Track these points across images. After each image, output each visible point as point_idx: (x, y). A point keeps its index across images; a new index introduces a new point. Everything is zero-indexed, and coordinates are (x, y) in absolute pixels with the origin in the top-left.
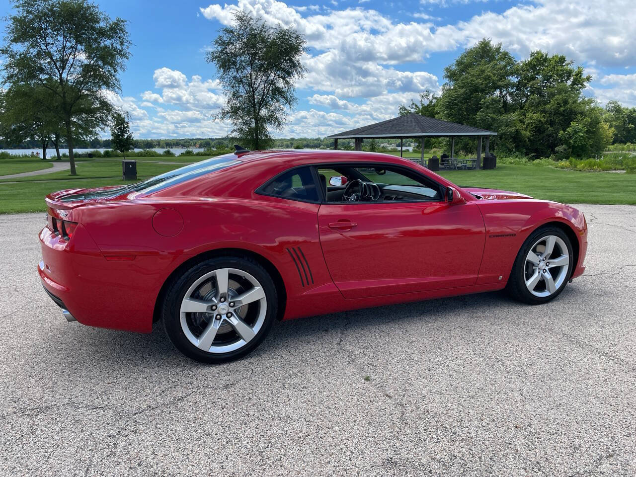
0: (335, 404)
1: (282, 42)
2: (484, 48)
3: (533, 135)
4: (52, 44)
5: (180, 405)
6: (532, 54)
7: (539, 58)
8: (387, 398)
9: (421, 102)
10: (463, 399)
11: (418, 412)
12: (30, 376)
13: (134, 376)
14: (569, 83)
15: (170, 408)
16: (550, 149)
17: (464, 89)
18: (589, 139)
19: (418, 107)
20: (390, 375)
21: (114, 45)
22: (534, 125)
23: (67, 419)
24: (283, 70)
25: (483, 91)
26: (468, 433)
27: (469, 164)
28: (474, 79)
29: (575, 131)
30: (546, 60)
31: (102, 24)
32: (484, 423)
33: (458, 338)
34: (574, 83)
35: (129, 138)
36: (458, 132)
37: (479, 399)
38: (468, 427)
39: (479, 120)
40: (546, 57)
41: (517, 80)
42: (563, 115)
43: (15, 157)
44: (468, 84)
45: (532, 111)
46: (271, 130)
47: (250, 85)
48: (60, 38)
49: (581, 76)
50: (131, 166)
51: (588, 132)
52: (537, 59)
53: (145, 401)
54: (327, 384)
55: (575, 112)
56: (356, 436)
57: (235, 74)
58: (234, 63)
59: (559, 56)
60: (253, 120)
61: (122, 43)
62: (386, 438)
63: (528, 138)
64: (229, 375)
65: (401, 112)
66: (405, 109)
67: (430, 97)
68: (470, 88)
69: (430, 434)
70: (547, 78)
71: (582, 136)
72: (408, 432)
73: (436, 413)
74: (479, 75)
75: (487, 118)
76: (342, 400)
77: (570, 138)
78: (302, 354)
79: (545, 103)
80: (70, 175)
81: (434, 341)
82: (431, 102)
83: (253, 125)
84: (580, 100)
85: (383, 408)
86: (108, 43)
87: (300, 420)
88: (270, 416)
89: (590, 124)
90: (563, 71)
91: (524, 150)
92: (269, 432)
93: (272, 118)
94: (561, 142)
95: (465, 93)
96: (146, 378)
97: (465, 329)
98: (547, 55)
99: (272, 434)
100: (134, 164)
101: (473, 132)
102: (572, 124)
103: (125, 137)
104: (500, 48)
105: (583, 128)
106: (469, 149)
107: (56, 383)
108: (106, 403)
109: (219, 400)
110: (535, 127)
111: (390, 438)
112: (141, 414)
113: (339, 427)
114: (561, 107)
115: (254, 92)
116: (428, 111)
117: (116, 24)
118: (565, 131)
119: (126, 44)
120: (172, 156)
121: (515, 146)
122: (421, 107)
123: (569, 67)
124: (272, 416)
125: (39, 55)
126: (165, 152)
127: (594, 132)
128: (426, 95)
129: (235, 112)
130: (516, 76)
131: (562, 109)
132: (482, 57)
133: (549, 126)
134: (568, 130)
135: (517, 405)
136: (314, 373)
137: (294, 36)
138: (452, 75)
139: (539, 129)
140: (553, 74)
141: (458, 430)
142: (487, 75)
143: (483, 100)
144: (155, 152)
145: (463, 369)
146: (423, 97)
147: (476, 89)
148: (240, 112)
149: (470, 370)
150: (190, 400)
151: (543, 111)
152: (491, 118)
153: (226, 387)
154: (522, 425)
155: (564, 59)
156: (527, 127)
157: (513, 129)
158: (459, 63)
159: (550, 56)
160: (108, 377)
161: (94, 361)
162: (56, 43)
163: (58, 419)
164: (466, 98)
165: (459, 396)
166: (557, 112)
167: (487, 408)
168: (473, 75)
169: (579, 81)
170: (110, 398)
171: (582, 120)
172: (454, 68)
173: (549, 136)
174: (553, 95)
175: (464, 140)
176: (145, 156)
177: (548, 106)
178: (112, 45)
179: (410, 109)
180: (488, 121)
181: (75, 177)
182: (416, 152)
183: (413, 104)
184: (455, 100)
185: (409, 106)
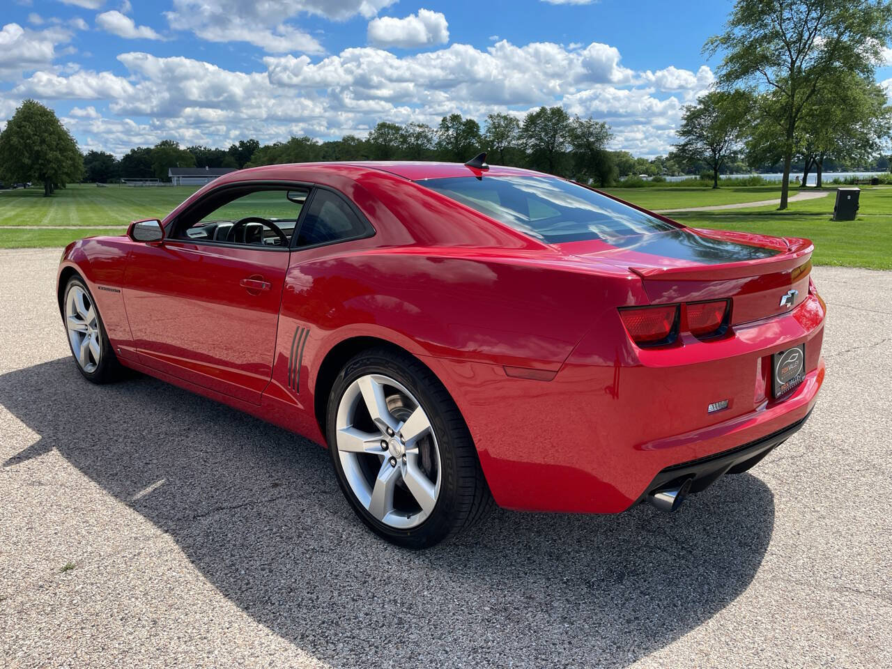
43: (770, 183)
50: (849, 197)
80: (778, 210)
100: (855, 195)
181: (784, 211)
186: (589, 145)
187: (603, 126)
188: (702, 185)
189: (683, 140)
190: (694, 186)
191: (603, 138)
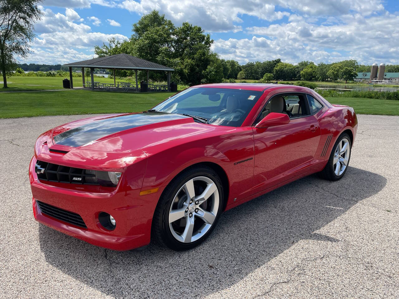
2: (155, 16)
3: (189, 72)
6: (184, 24)
7: (188, 27)
9: (110, 45)
14: (203, 43)
16: (198, 81)
17: (148, 41)
18: (217, 76)
22: (189, 66)
28: (153, 35)
29: (210, 71)
30: (191, 28)
34: (206, 43)
39: (159, 61)
40: (191, 27)
41: (176, 38)
42: (203, 61)
44: (150, 37)
45: (187, 58)
46: (17, 57)
49: (209, 40)
51: (216, 72)
52: (187, 27)
55: (209, 60)
59: (198, 27)
63: (187, 74)
65: (96, 51)
66: (99, 49)
68: (151, 40)
70: (193, 39)
71: (214, 74)
74: (156, 33)
75: (164, 60)
77: (208, 75)
79: (194, 54)
82: (117, 46)
84: (210, 54)
89: (217, 68)
90: (201, 36)
91: (186, 81)
94: (203, 77)
95: (149, 43)
98: (191, 26)
102: (208, 67)
104: (164, 17)
105: (214, 69)
110: (190, 68)
114: (202, 57)
118: (205, 71)
121: (180, 78)
122: (109, 48)
123: (203, 34)
127: (218, 72)
130: (176, 36)
131: (203, 58)
132: (154, 22)
133: (197, 67)
134: (207, 70)
138: (137, 30)
139: (192, 69)
140: (196, 37)
142: (160, 33)
143: (160, 49)
146: (111, 42)
147: (154, 41)
151: (193, 59)
152: (166, 60)
155: (200, 29)
156: (186, 67)
157: (178, 68)
158: (141, 23)
159: (193, 26)
164: (150, 46)
166: (200, 60)
168: (152, 32)
169: (208, 43)
171: (213, 65)
172: (138, 26)
173: (197, 73)
174: (197, 49)
177: (195, 56)
179: (103, 49)
180: (165, 62)
182: (111, 78)
183: (105, 46)
184: (143, 47)
185: (102, 47)
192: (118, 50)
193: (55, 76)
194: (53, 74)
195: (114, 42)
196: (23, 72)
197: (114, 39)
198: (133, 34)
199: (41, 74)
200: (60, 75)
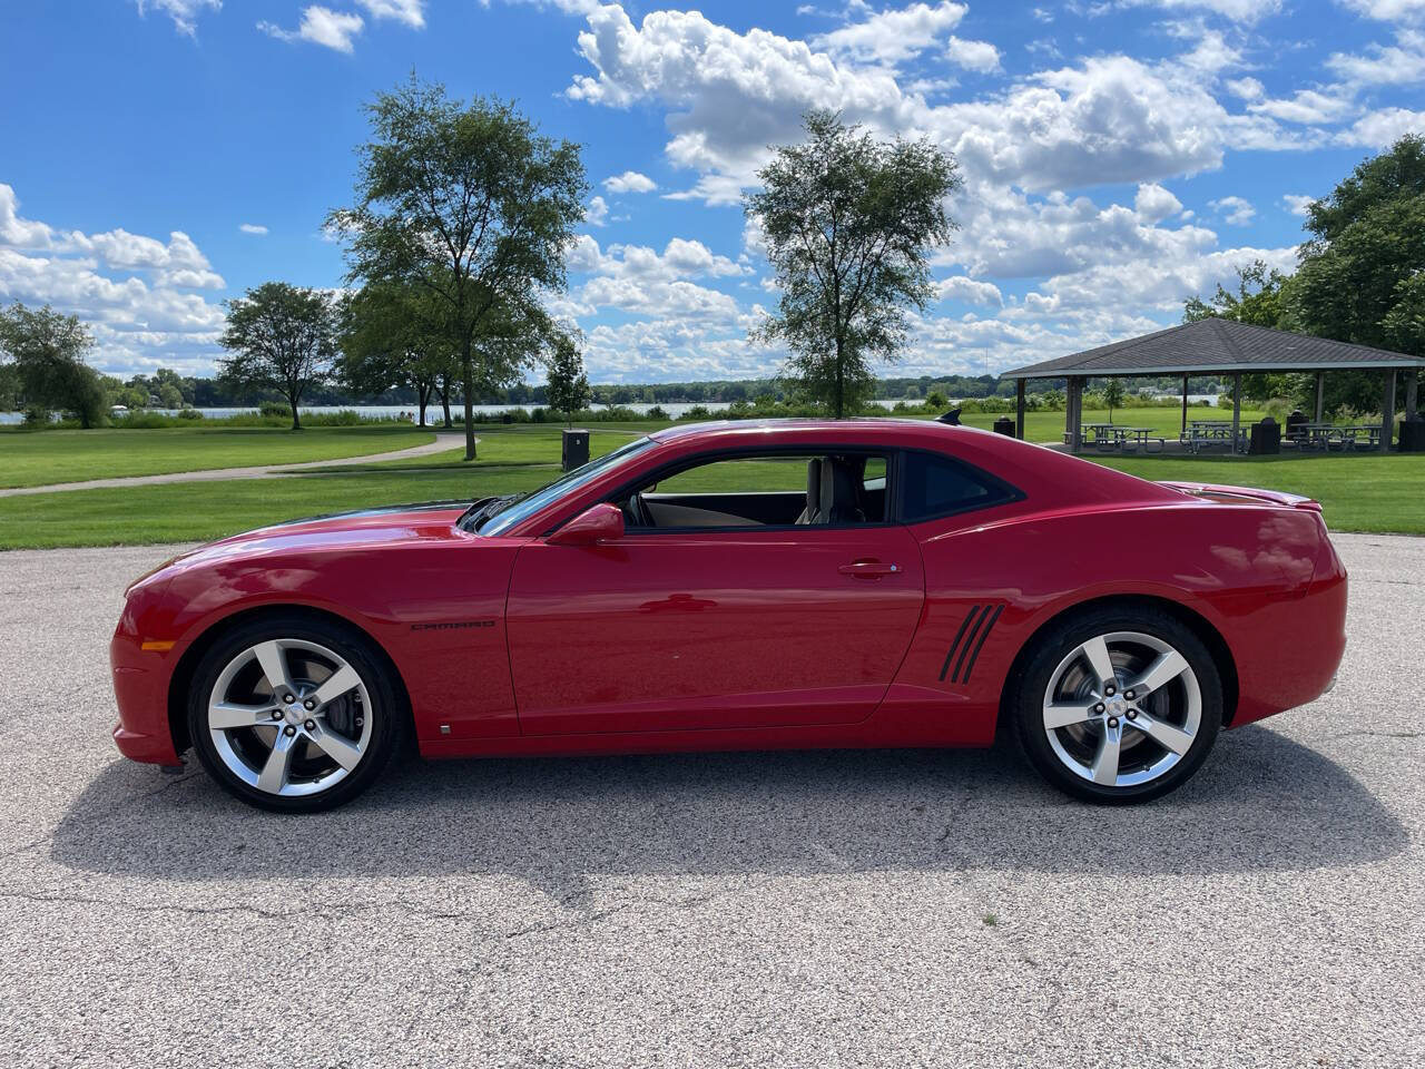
0: (908, 964)
1: (903, 173)
2: (1405, 157)
4: (444, 201)
5: (595, 927)
8: (1027, 966)
9: (1243, 288)
10: (1207, 989)
11: (1091, 1004)
12: (339, 845)
13: (521, 862)
15: (575, 930)
17: (1352, 258)
19: (1233, 301)
20: (1046, 917)
21: (560, 195)
23: (390, 930)
24: (905, 231)
25: (1401, 259)
26: (1197, 1060)
27: (1362, 439)
28: (1380, 232)
31: (537, 158)
32: (1243, 1045)
33: (1227, 852)
35: (582, 382)
36: (1330, 360)
37: (1245, 993)
38: (1200, 1049)
39: (1392, 330)
43: (370, 421)
44: (1363, 243)
46: (873, 362)
47: (830, 266)
48: (459, 188)
50: (578, 442)
53: (532, 912)
54: (898, 920)
56: (939, 1034)
57: (799, 244)
58: (800, 222)
60: (834, 341)
61: (571, 192)
62: (1005, 1048)
64: (699, 881)
65: (1189, 314)
66: (1201, 306)
67: (1266, 277)
68: (1368, 254)
69: (1108, 1053)
72: (1059, 1041)
73: (1132, 1011)
74: (1393, 223)
75: (1414, 326)
76: (923, 958)
78: (857, 852)
80: (465, 460)
81: (1168, 854)
82: (1269, 288)
83: (833, 353)
85: (1014, 985)
86: (547, 193)
87: (827, 986)
88: (768, 972)
92: (759, 1002)
93: (876, 338)
95: (1355, 266)
96: (541, 868)
97: (1251, 834)
99: (764, 1008)
100: (585, 438)
101: (1371, 360)
103: (574, 382)
106: (1365, 401)
107: (382, 862)
108: (463, 908)
109: (672, 928)
111: (1015, 1049)
112: (521, 937)
113: (906, 1011)
115: (838, 282)
116: (1260, 312)
117: (563, 155)
119: (578, 191)
120: (665, 420)
122: (1240, 301)
124: (771, 973)
125: (418, 223)
126: (652, 411)
128: (1256, 273)
129: (795, 325)
135: (1336, 1016)
136: (874, 896)
137: (931, 156)
138: (1322, 223)
141: (1174, 1052)
142: (1414, 223)
143: (1402, 282)
144: (631, 412)
145: (1222, 922)
146: (1245, 277)
147: (1385, 256)
148: (808, 326)
149: (1240, 928)
150: (616, 920)
153: (690, 903)
154: (1335, 1060)
160: (474, 861)
161: (453, 827)
162: (453, 198)
163: (375, 929)
164: (1360, 277)
165: (1196, 979)
167: (1259, 1014)
168: (1377, 222)
170: (472, 900)
175: (1351, 380)
176: (611, 420)
178: (555, 197)
179: (1212, 305)
180: (1415, 333)
181: (473, 462)
182: (1227, 407)
183: (1222, 294)
184: (1328, 283)
185: (1212, 299)
186: (49, 354)
187: (72, 322)
188: (268, 424)
189: (233, 355)
190: (254, 425)
191: (78, 343)
192: (1264, 305)
193: (1036, 411)
194: (1032, 402)
195: (1257, 276)
196: (946, 403)
197: (1260, 265)
198: (1306, 242)
199: (995, 404)
200: (1052, 404)
